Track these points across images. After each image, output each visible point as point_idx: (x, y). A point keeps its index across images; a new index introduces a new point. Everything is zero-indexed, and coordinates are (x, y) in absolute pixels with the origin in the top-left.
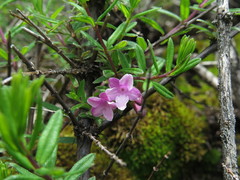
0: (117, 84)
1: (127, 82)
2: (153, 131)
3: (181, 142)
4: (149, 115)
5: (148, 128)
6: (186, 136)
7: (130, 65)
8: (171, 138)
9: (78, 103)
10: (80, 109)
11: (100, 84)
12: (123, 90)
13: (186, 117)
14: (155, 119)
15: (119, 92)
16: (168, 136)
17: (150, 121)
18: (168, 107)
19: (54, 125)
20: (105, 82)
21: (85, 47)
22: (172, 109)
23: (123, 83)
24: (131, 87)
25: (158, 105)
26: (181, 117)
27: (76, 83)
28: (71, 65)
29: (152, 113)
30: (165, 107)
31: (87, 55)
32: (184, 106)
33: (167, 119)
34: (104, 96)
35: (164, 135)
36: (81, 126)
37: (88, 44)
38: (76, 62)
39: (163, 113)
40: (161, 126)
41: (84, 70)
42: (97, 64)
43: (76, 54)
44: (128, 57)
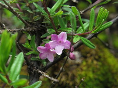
0: (56, 38)
1: (63, 37)
2: (86, 75)
3: (109, 85)
4: (84, 63)
5: (83, 73)
6: (113, 81)
7: (66, 26)
8: (101, 82)
9: (31, 50)
10: (32, 54)
11: (45, 38)
12: (60, 42)
13: (114, 66)
14: (88, 66)
15: (58, 43)
16: (99, 80)
17: (85, 68)
18: (100, 57)
19: (19, 60)
20: (49, 37)
21: (35, 13)
22: (102, 59)
23: (60, 38)
24: (65, 40)
25: (91, 55)
26: (109, 66)
27: (29, 37)
28: (26, 25)
29: (87, 62)
30: (97, 57)
31: (37, 18)
32: (113, 57)
33: (98, 67)
34: (48, 46)
35: (96, 79)
36: (32, 66)
37: (38, 11)
38: (29, 23)
39: (95, 62)
40: (93, 72)
41: (35, 28)
42: (44, 24)
43: (29, 17)
44: (65, 20)
